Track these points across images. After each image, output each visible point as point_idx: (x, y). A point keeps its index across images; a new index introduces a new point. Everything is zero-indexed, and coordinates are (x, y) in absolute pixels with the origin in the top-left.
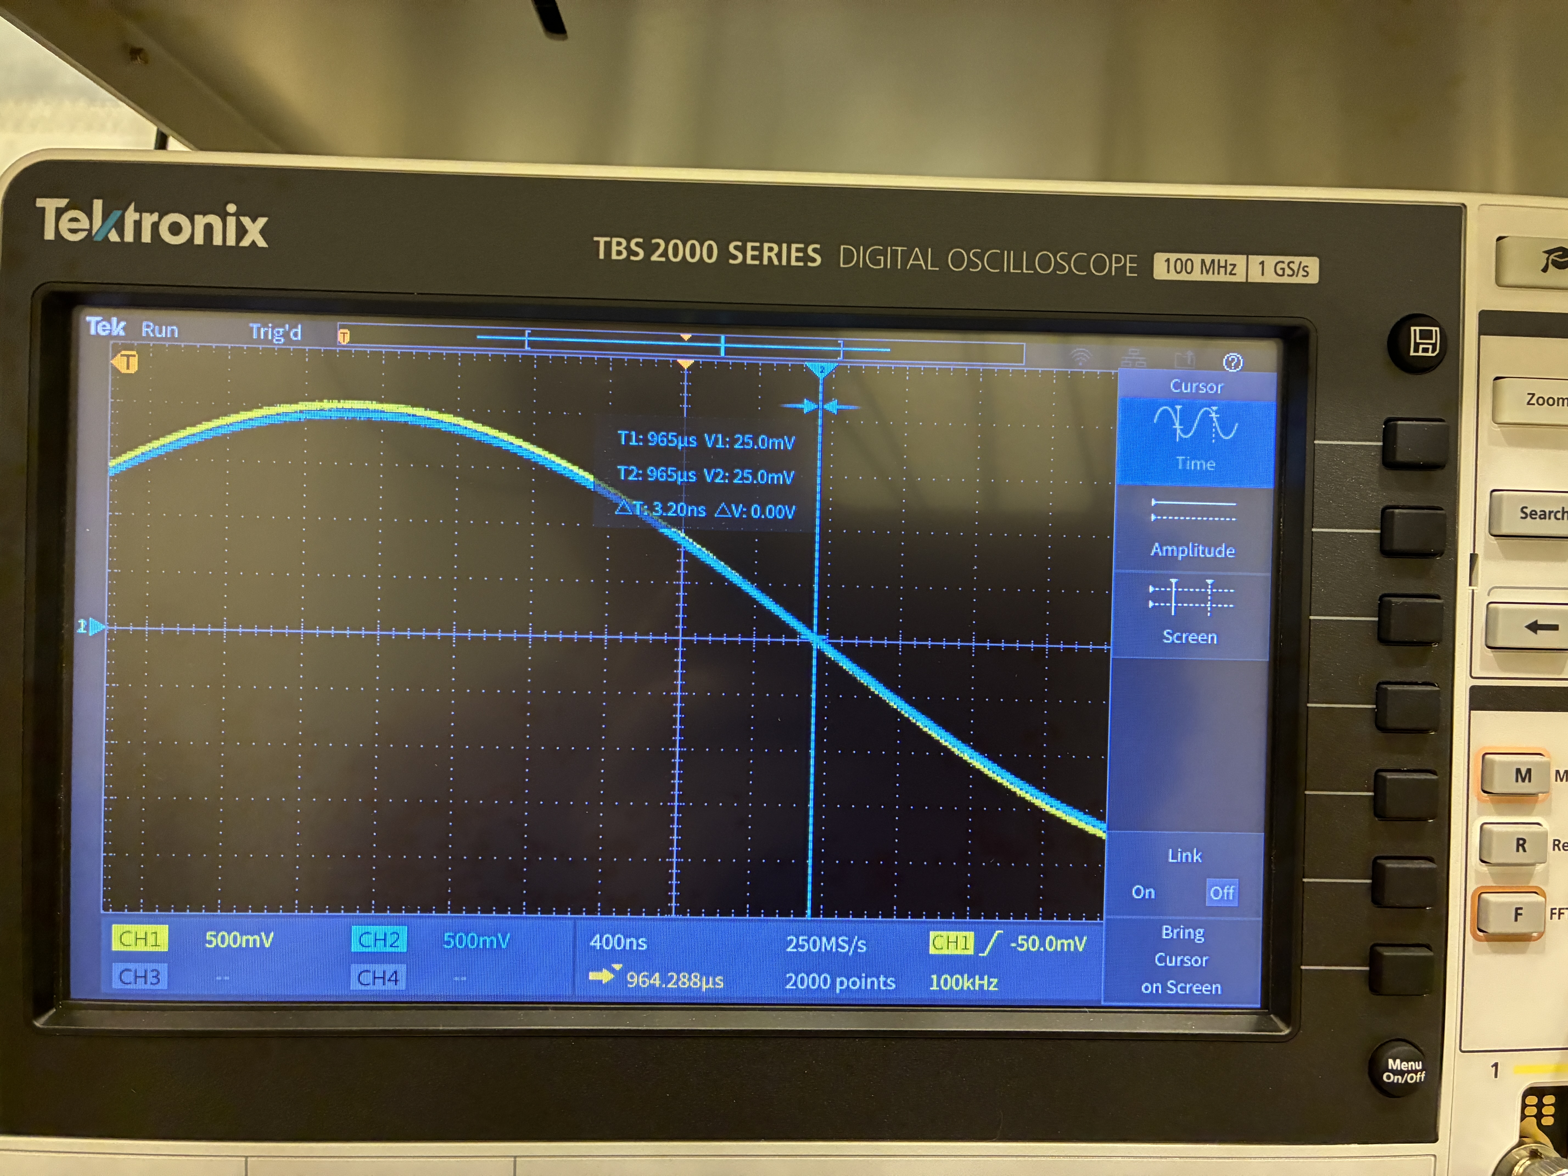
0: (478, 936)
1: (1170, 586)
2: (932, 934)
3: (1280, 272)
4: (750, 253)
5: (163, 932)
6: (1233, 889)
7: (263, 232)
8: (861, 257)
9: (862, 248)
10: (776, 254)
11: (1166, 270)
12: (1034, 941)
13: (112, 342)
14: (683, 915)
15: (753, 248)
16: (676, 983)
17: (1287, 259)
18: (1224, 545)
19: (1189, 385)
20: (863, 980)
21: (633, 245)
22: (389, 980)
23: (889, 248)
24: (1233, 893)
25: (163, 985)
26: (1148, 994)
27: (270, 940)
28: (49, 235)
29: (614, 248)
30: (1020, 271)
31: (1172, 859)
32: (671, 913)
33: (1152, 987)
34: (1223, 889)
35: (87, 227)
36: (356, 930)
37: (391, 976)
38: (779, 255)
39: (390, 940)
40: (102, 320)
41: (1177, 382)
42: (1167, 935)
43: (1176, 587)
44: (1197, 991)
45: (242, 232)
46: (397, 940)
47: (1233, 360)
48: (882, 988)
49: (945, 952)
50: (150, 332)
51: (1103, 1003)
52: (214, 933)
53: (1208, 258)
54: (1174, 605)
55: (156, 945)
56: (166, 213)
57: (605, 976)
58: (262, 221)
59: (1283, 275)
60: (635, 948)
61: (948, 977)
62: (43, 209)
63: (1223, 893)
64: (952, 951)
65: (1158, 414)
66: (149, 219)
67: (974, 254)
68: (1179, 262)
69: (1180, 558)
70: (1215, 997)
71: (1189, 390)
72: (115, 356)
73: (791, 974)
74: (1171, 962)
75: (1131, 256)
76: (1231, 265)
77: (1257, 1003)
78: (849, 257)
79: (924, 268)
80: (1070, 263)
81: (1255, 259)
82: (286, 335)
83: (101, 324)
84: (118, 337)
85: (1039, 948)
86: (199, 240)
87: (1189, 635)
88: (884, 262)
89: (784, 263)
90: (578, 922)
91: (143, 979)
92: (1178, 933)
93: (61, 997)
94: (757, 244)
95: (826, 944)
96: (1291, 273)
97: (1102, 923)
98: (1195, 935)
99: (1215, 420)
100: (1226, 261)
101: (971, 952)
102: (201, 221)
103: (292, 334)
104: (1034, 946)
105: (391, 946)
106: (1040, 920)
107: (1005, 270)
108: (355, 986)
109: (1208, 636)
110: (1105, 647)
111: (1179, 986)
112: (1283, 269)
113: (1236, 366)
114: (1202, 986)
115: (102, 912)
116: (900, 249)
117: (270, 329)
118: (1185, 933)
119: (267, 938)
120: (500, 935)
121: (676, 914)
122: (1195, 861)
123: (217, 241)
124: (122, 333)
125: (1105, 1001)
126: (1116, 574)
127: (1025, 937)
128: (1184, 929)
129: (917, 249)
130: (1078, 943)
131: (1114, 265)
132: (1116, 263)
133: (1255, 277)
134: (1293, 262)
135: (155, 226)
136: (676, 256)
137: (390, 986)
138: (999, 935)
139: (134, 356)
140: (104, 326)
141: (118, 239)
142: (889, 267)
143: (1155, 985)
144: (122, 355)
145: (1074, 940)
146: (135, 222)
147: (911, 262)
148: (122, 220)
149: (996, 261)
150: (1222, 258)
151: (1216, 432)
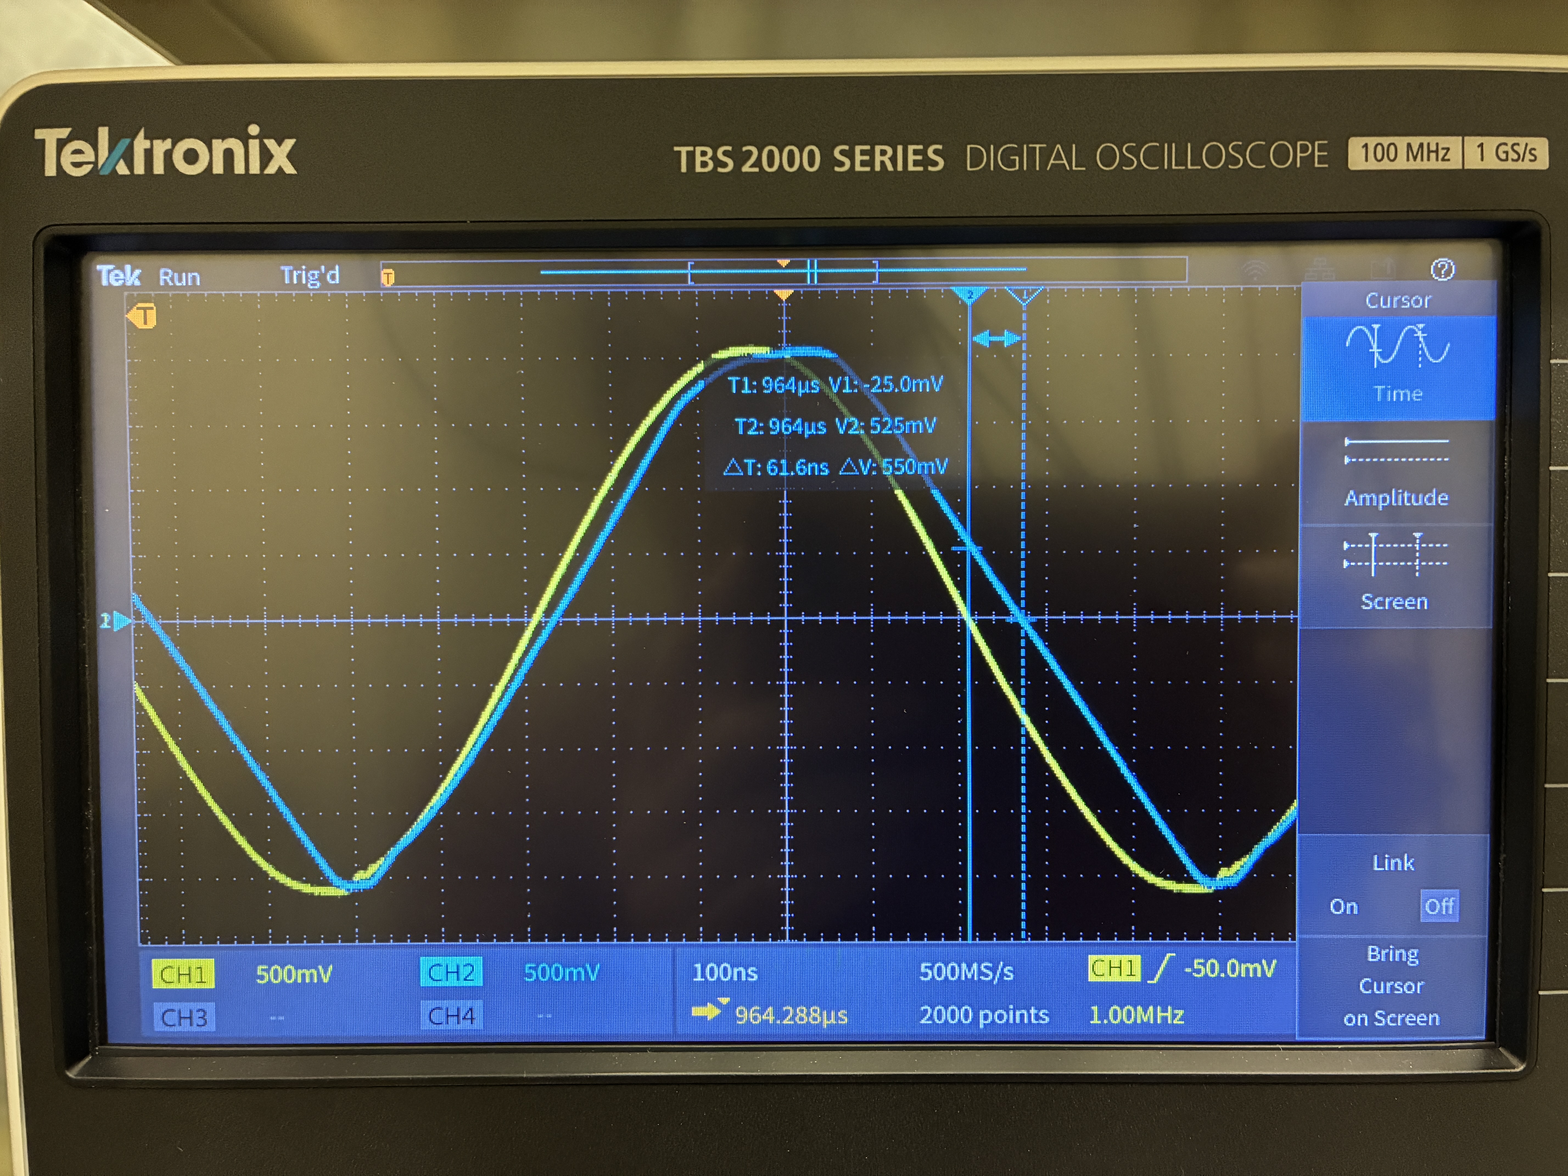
0: (564, 968)
1: (1369, 541)
2: (1092, 958)
3: (1503, 156)
4: (858, 158)
5: (209, 965)
6: (1453, 901)
7: (290, 156)
8: (992, 158)
9: (992, 147)
10: (890, 159)
11: (1364, 158)
12: (1213, 965)
13: (126, 293)
14: (798, 940)
15: (863, 153)
16: (793, 1019)
17: (1511, 140)
18: (1434, 491)
19: (1389, 299)
20: (1011, 1013)
21: (720, 155)
22: (464, 1018)
23: (1025, 146)
24: (1453, 907)
25: (211, 1027)
26: (1351, 1027)
27: (329, 974)
28: (50, 170)
29: (699, 159)
30: (1183, 168)
31: (1378, 867)
32: (784, 938)
33: (1357, 1018)
34: (1440, 902)
35: (92, 159)
36: (425, 962)
37: (467, 1014)
38: (894, 159)
39: (464, 971)
40: (115, 269)
41: (1374, 295)
42: (1374, 957)
43: (1376, 543)
44: (1410, 1022)
45: (266, 157)
46: (471, 972)
47: (1443, 266)
48: (1033, 1021)
49: (1107, 979)
50: (168, 281)
51: (1297, 1039)
52: (265, 967)
53: (1415, 141)
54: (1374, 564)
55: (201, 982)
56: (182, 139)
57: (710, 1012)
58: (289, 143)
59: (1507, 159)
60: (744, 978)
61: (1118, 1008)
62: (43, 141)
63: (1441, 907)
64: (1115, 978)
65: (1351, 334)
66: (161, 147)
67: (1127, 150)
68: (1379, 148)
69: (1380, 508)
70: (1433, 1029)
71: (1389, 305)
72: (131, 308)
73: (926, 1007)
74: (1379, 989)
75: (1320, 142)
76: (1443, 149)
77: (1480, 1034)
78: (977, 158)
79: (1068, 168)
80: (1245, 155)
81: (1472, 142)
82: (322, 278)
83: (112, 274)
84: (133, 286)
85: (1219, 974)
86: (218, 168)
87: (1394, 600)
88: (1021, 163)
89: (900, 168)
90: (678, 950)
91: (188, 1020)
92: (1387, 955)
93: (98, 1042)
94: (867, 147)
95: (967, 972)
96: (1515, 157)
97: (1295, 944)
98: (1407, 956)
99: (1421, 339)
100: (1437, 144)
101: (1138, 978)
102: (219, 146)
103: (328, 277)
104: (1213, 971)
105: (465, 980)
106: (1220, 941)
107: (1166, 167)
108: (426, 1025)
109: (1416, 601)
110: (1292, 616)
111: (1389, 1017)
112: (1507, 153)
113: (1448, 273)
114: (1417, 1015)
115: (140, 945)
116: (1038, 146)
117: (304, 272)
118: (1396, 954)
119: (325, 972)
120: (588, 966)
121: (790, 939)
122: (1406, 869)
123: (239, 169)
124: (137, 283)
125: (1300, 1035)
126: (1303, 528)
127: (1202, 961)
128: (1394, 950)
129: (1058, 146)
130: (1266, 967)
131: (1299, 155)
132: (1301, 152)
133: (1474, 163)
134: (1518, 144)
135: (168, 155)
136: (771, 164)
137: (465, 1025)
138: (1171, 957)
139: (152, 308)
140: (117, 275)
141: (127, 172)
142: (1025, 168)
143: (1360, 1017)
144: (138, 309)
145: (1261, 964)
146: (146, 150)
147: (1052, 161)
148: (131, 148)
149: (1154, 156)
150: (1433, 140)
151: (1424, 355)
